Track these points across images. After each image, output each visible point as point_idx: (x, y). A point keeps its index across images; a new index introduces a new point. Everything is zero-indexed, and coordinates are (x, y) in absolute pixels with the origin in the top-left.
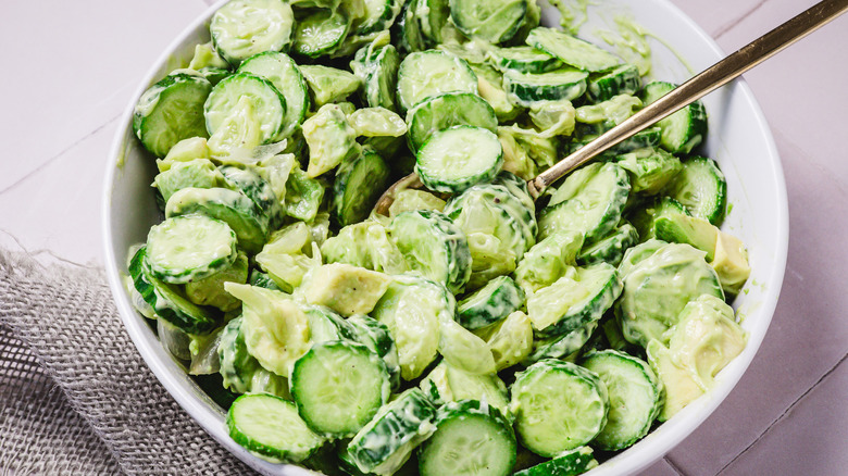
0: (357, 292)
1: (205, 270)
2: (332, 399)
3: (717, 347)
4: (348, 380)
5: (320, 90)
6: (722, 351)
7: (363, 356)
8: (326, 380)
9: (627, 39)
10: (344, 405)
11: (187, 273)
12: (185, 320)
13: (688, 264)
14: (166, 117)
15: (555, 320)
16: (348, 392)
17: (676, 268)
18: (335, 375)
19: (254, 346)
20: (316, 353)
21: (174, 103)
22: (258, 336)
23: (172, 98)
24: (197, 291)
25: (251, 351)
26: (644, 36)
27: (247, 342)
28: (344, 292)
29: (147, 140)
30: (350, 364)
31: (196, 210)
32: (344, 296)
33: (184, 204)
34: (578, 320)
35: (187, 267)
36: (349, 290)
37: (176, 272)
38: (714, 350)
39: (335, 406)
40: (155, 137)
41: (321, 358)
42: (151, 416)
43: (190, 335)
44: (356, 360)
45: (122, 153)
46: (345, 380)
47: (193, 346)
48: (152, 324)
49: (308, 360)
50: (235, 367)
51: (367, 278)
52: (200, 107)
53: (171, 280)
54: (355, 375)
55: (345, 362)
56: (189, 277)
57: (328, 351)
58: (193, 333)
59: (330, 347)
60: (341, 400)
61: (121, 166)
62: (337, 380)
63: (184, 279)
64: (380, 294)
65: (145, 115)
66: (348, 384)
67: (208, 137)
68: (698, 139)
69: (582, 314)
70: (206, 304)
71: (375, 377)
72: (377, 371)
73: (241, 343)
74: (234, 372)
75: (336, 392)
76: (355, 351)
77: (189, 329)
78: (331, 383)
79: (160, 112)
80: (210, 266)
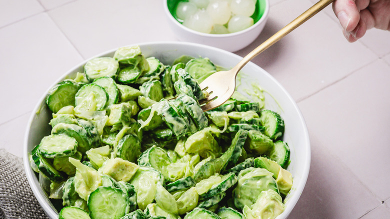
0: (124, 171)
1: (62, 153)
2: (104, 211)
3: (271, 210)
4: (112, 203)
5: (124, 93)
6: (273, 212)
7: (119, 194)
8: (103, 202)
9: (256, 93)
10: (109, 214)
11: (54, 154)
12: (50, 174)
13: (264, 177)
14: (59, 97)
15: (206, 191)
16: (111, 208)
17: (259, 178)
18: (106, 200)
19: (77, 188)
20: (100, 190)
21: (63, 92)
22: (80, 183)
23: (63, 89)
24: (58, 164)
25: (76, 190)
26: (262, 92)
27: (75, 186)
28: (118, 170)
29: (50, 105)
30: (113, 196)
31: (63, 132)
32: (118, 172)
33: (58, 129)
34: (216, 191)
35: (54, 152)
36: (121, 170)
37: (49, 153)
38: (270, 211)
39: (105, 214)
40: (54, 105)
41: (101, 192)
42: (32, 216)
43: (52, 181)
44: (116, 195)
45: (39, 109)
46: (111, 203)
47: (52, 186)
48: (37, 174)
49: (96, 193)
50: (69, 196)
51: (129, 166)
52: (74, 95)
53: (47, 156)
54: (115, 202)
55: (111, 195)
56: (55, 155)
57: (105, 190)
58: (53, 181)
59: (106, 188)
60: (108, 212)
61: (38, 114)
62: (107, 203)
63: (52, 156)
64: (133, 173)
65: (51, 94)
66: (112, 205)
67: (75, 106)
68: (280, 134)
69: (217, 188)
70: (61, 170)
71: (123, 203)
72: (124, 201)
73: (73, 186)
74: (68, 198)
75: (106, 208)
76: (116, 191)
77: (52, 178)
78: (105, 204)
79: (57, 94)
80: (64, 153)
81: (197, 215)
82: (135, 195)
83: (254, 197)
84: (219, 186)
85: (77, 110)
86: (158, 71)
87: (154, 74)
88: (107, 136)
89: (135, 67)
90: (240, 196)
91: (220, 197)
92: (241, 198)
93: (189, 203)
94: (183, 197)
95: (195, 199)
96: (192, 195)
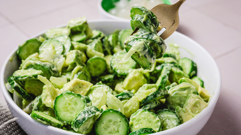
0: (81, 88)
1: (31, 76)
2: (67, 111)
3: (198, 105)
4: (73, 105)
6: (200, 106)
7: (78, 98)
8: (66, 104)
9: (172, 50)
10: (71, 113)
11: (26, 76)
12: (23, 92)
13: (189, 88)
14: (27, 49)
15: (145, 97)
16: (73, 109)
17: (184, 89)
18: (69, 102)
19: (44, 100)
20: (63, 95)
22: (46, 96)
23: (30, 44)
24: (28, 88)
25: (44, 102)
26: (177, 48)
27: (43, 100)
29: (20, 55)
30: (74, 99)
31: (31, 67)
32: (76, 89)
33: (28, 65)
34: (152, 97)
36: (78, 87)
37: (22, 76)
38: (197, 107)
39: (68, 113)
40: (23, 54)
41: (65, 96)
43: (23, 99)
44: (76, 99)
45: (12, 58)
46: (72, 104)
47: (24, 102)
49: (60, 98)
50: (37, 107)
51: (84, 84)
52: (38, 48)
53: (20, 79)
54: (76, 103)
55: (73, 98)
56: (26, 78)
57: (68, 94)
58: (25, 99)
59: (68, 93)
60: (70, 111)
61: (11, 61)
62: (69, 104)
63: (24, 78)
64: (88, 89)
66: (73, 106)
68: (194, 72)
69: (153, 94)
70: (30, 93)
71: (82, 104)
72: (83, 102)
73: (40, 100)
74: (37, 108)
75: (69, 108)
76: (76, 95)
77: (24, 96)
78: (67, 105)
79: (26, 47)
80: (33, 76)
81: (140, 114)
82: (90, 102)
83: (182, 103)
84: (155, 93)
85: (41, 56)
86: (99, 36)
87: (96, 38)
88: (64, 73)
89: (83, 33)
90: (171, 103)
91: (156, 103)
92: (172, 104)
93: (133, 107)
94: (128, 103)
95: (137, 104)
96: (135, 101)
